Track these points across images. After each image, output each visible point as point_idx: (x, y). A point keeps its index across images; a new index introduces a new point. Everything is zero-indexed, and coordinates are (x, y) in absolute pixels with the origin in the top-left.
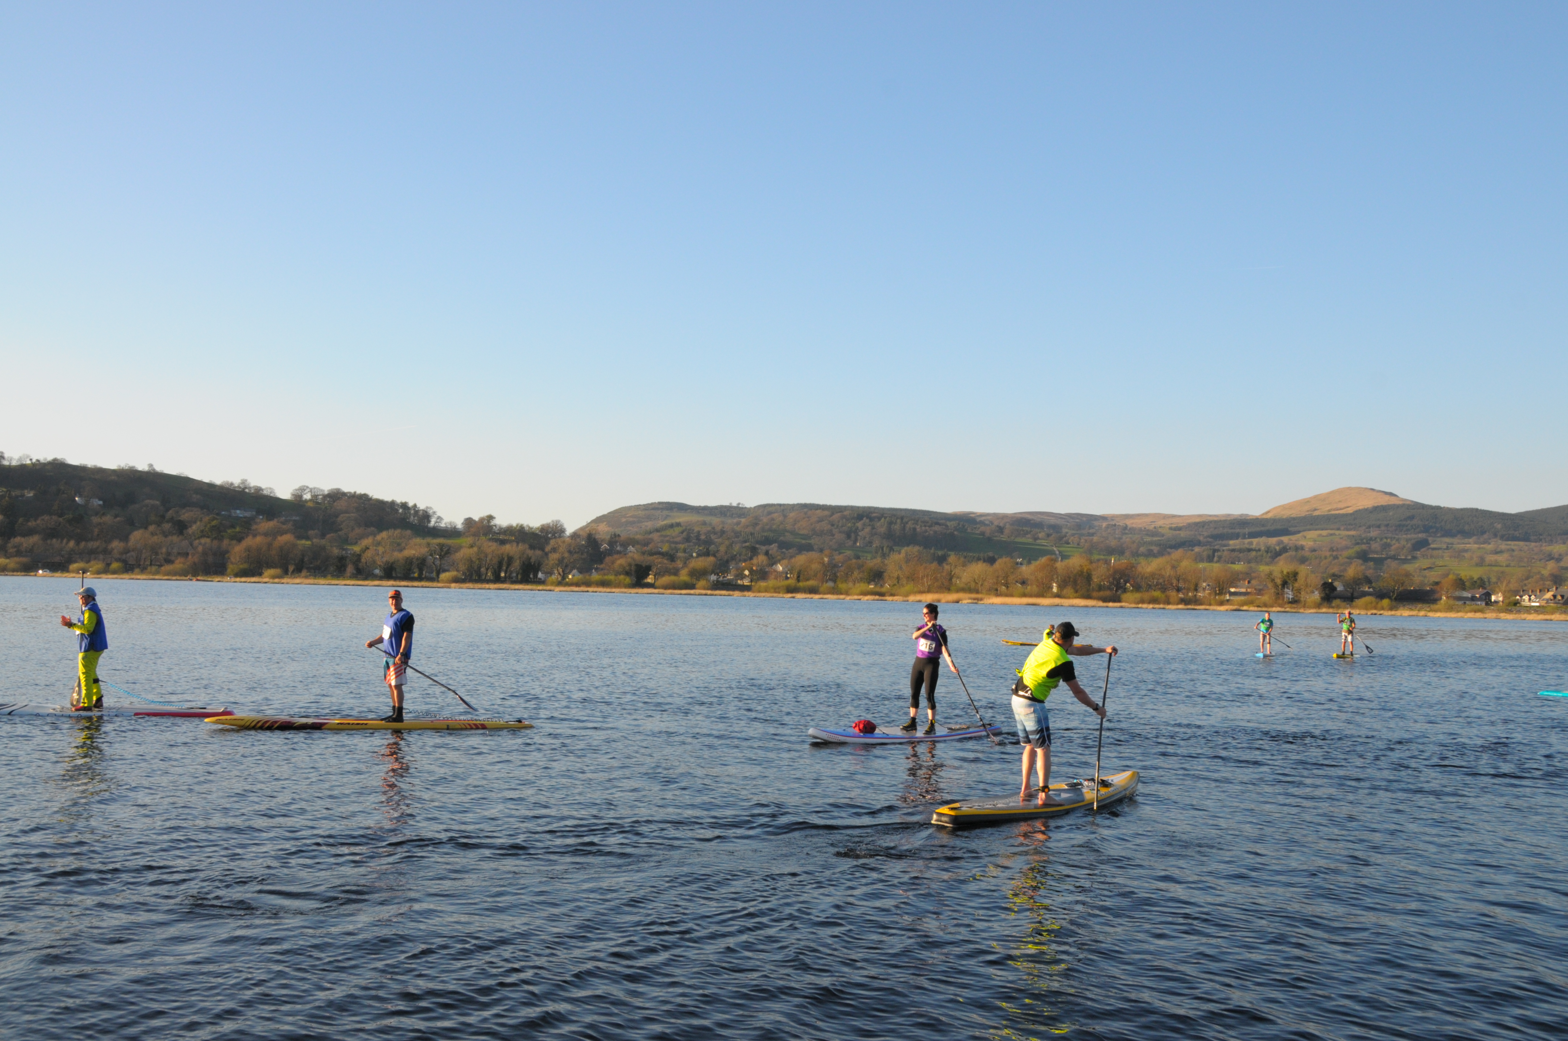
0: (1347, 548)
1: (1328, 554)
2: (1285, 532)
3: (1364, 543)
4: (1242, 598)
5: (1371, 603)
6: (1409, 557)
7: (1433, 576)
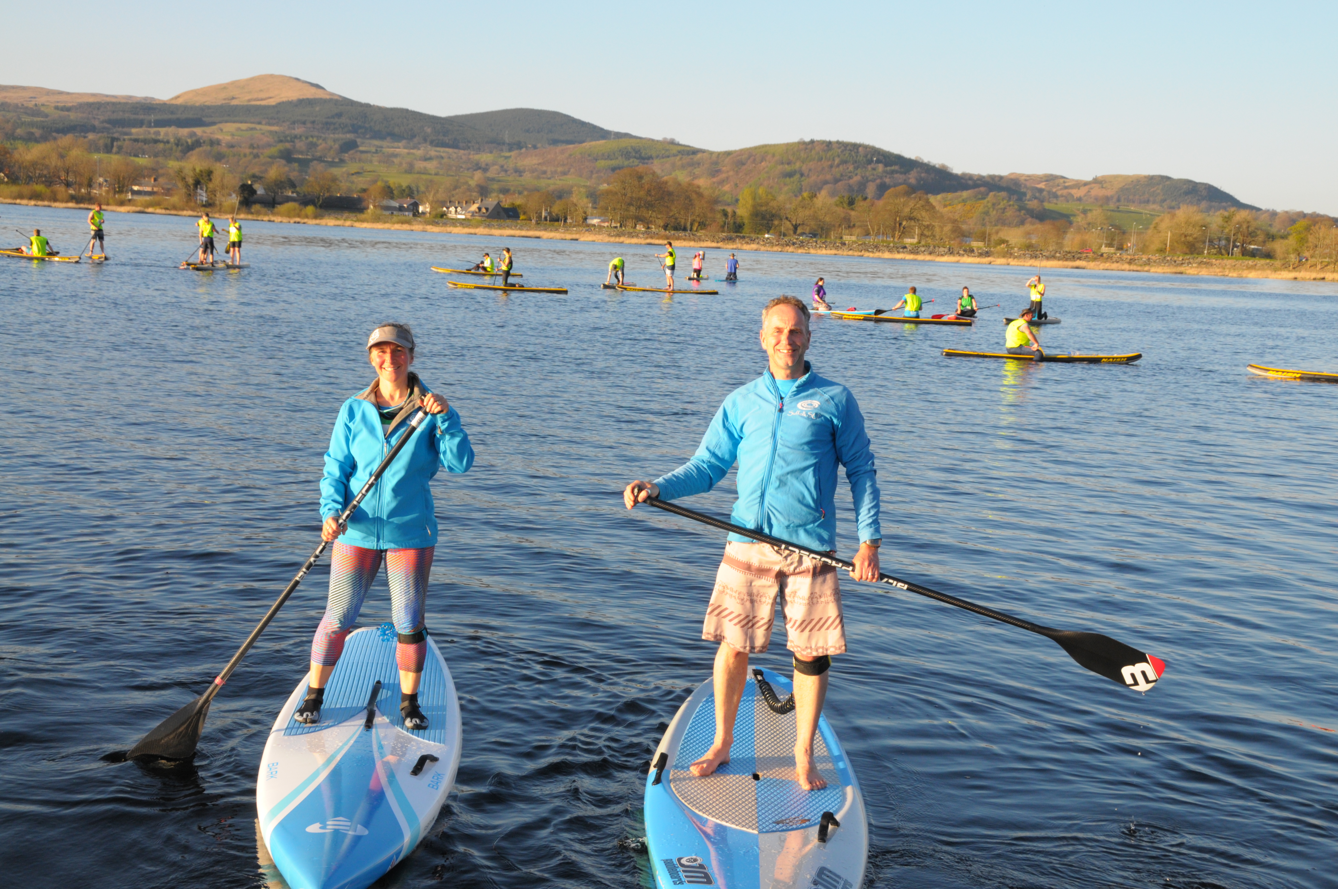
0: (269, 145)
1: (248, 151)
2: (199, 122)
3: (288, 141)
4: (147, 198)
5: (295, 210)
6: (337, 160)
7: (361, 182)
